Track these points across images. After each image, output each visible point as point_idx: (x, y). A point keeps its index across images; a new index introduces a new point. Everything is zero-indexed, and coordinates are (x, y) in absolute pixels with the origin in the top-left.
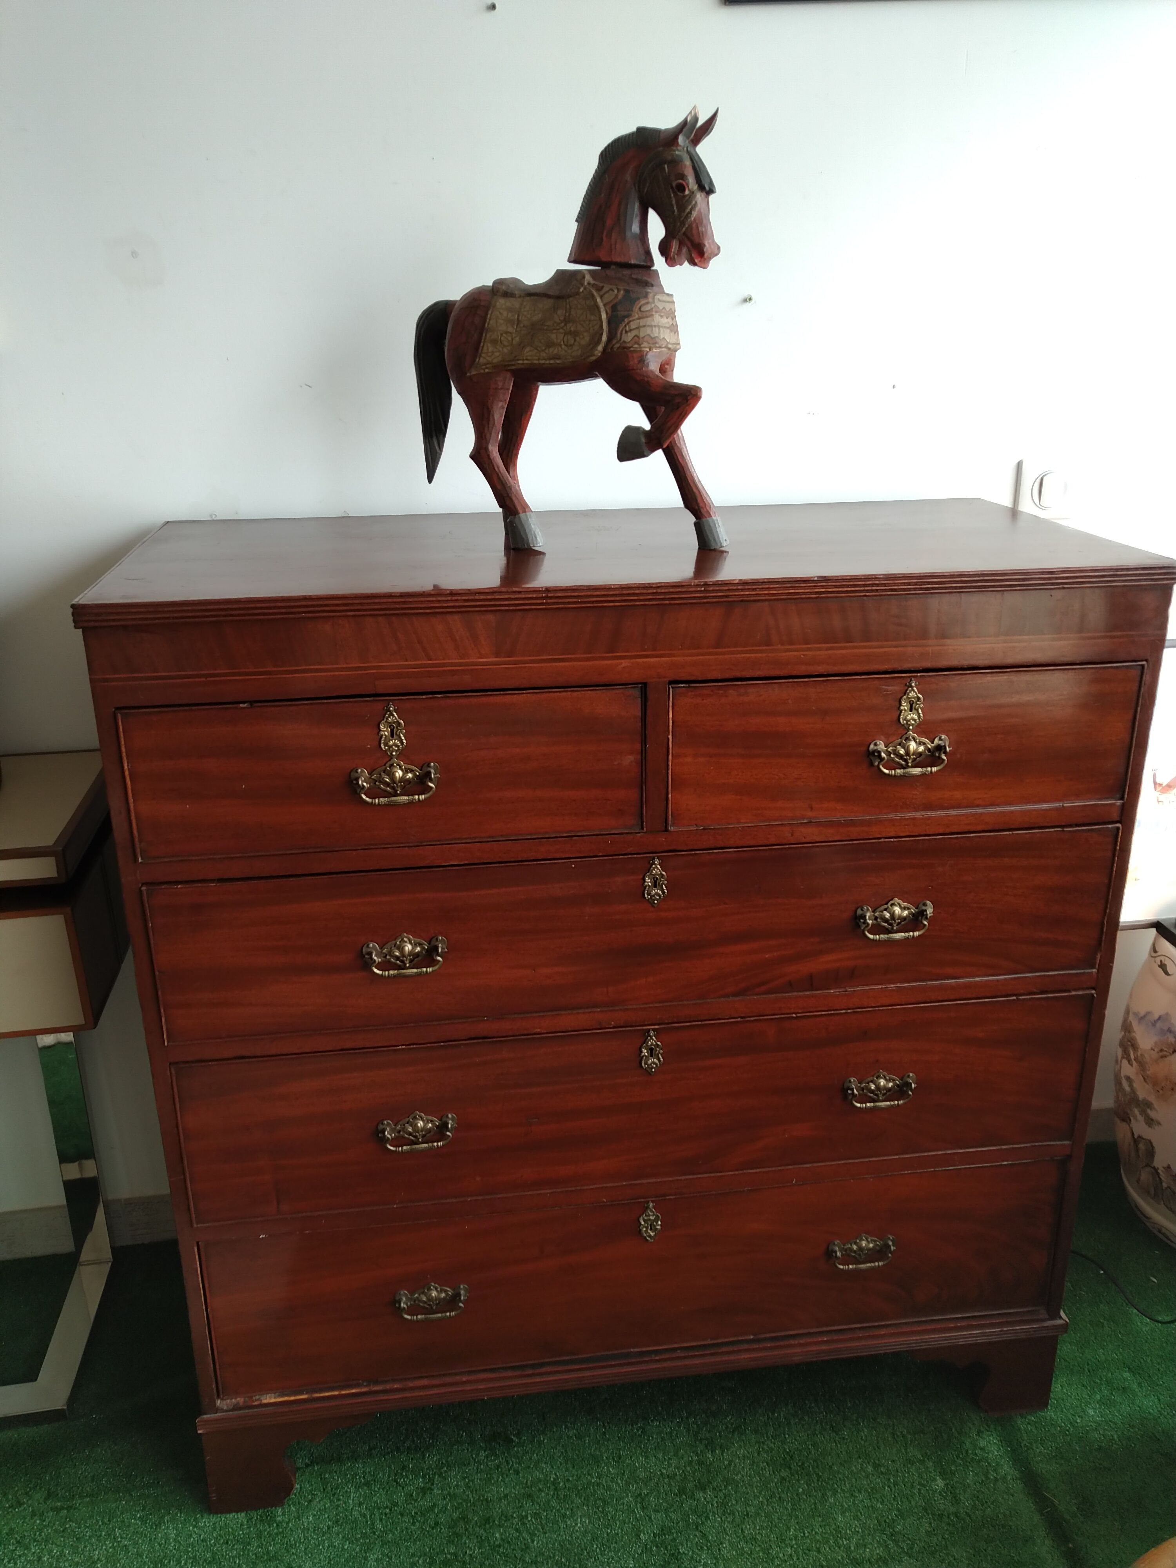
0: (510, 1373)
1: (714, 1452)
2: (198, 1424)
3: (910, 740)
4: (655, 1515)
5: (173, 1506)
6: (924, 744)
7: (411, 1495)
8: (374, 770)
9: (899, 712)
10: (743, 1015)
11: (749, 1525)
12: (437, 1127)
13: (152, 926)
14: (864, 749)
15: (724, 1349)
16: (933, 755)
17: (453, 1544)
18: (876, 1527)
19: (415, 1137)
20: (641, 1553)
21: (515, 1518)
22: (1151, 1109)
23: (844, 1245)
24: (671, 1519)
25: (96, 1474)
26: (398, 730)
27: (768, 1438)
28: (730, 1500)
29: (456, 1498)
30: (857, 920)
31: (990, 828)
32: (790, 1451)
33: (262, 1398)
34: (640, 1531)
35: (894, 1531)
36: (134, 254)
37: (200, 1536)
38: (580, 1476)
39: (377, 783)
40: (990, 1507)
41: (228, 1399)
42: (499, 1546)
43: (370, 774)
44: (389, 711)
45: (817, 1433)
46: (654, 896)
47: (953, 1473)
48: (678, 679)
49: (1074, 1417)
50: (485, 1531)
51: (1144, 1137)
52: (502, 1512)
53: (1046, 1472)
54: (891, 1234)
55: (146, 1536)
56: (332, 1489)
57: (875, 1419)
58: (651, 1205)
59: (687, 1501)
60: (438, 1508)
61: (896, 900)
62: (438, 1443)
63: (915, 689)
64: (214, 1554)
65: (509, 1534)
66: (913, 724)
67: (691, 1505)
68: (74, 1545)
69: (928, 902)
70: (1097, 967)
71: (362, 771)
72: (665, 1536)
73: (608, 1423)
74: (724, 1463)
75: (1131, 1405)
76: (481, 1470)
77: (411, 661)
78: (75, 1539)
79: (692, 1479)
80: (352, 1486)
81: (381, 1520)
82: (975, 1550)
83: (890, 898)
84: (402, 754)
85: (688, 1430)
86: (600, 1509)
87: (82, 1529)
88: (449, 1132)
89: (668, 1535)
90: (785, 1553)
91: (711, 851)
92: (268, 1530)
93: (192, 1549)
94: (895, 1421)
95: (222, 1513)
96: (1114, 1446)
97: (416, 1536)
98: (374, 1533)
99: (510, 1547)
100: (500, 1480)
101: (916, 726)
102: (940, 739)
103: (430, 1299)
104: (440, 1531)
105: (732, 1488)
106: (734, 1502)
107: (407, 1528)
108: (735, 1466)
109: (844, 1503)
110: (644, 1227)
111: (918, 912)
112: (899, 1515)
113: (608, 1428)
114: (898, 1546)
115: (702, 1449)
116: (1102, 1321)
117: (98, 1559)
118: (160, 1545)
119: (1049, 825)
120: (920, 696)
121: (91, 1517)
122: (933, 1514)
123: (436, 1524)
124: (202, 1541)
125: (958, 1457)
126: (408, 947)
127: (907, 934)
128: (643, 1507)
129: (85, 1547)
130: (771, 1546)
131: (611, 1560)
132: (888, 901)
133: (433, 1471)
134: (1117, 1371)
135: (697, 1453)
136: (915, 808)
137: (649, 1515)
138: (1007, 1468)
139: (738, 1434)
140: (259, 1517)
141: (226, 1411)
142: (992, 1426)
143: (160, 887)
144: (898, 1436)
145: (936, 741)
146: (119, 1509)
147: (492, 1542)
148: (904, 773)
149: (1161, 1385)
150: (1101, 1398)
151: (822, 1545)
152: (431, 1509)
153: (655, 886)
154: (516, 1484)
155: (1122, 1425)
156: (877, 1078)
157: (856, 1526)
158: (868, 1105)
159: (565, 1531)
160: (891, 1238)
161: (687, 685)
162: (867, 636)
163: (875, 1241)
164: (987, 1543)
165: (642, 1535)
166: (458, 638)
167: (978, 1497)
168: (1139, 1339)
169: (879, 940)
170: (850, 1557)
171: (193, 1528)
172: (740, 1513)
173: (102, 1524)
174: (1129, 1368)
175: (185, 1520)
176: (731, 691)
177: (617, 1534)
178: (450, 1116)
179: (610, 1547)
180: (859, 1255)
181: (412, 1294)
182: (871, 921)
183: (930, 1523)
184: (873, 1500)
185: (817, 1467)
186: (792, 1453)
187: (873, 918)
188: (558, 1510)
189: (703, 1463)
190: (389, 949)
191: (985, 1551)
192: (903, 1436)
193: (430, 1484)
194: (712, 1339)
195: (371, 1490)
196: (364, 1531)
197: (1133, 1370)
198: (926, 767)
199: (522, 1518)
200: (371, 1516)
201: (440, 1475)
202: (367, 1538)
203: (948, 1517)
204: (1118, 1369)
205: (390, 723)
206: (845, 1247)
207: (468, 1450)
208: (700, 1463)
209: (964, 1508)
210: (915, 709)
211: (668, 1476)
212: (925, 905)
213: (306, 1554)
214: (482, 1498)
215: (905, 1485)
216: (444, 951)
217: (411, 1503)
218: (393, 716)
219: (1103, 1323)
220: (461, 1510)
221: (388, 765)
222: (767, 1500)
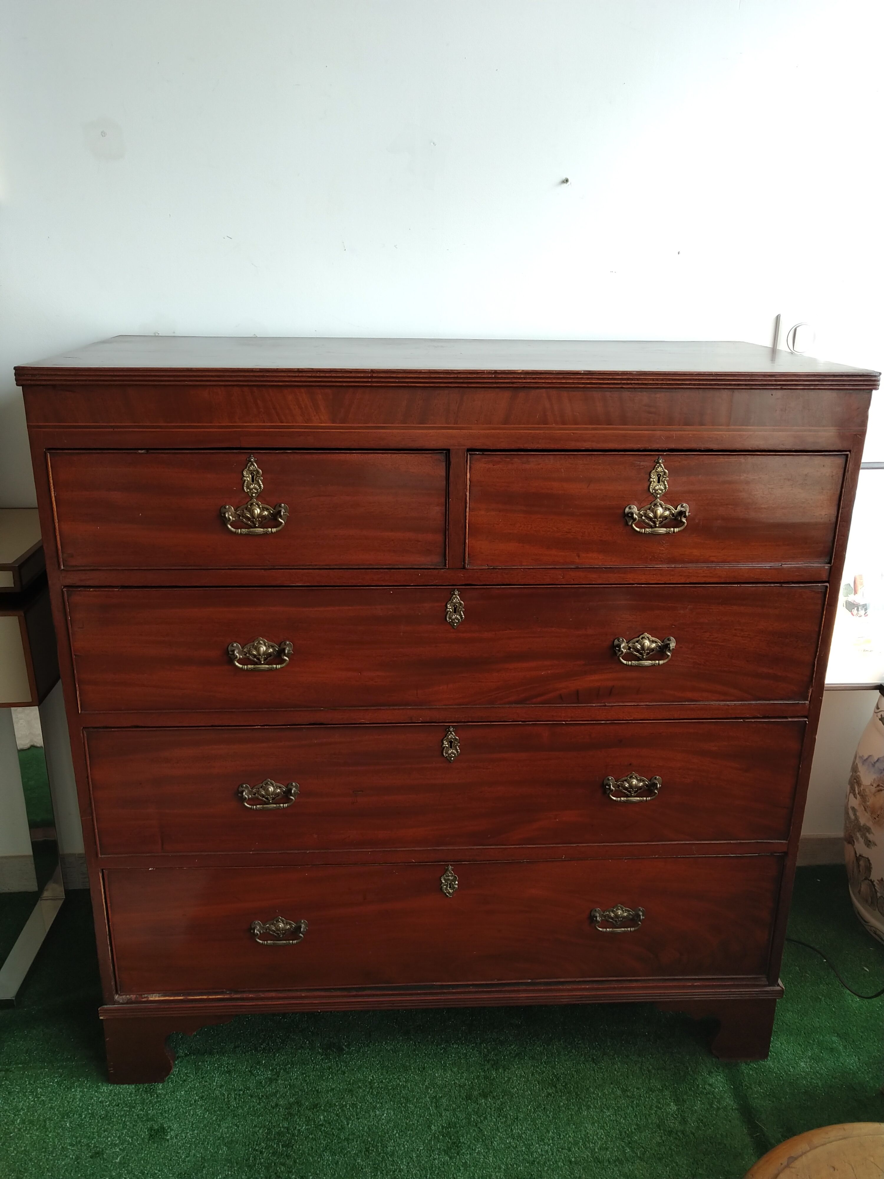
0: (339, 993)
1: (497, 1071)
2: (99, 1012)
3: (658, 506)
4: (446, 1113)
5: (82, 1076)
6: (669, 509)
7: (261, 1083)
8: (239, 507)
9: (649, 483)
10: (523, 720)
11: (517, 1126)
12: (284, 792)
13: (71, 619)
14: (621, 511)
15: (507, 988)
16: (676, 519)
17: (287, 1121)
18: (617, 1136)
19: (267, 799)
20: (430, 1140)
21: (337, 1106)
22: (869, 834)
23: (604, 912)
24: (457, 1117)
25: (30, 1048)
26: (257, 476)
27: (541, 1063)
28: (505, 1107)
29: (294, 1088)
30: (614, 649)
31: (722, 581)
32: (557, 1074)
33: (149, 996)
34: (432, 1124)
35: (631, 1140)
36: (103, 134)
37: (99, 1099)
38: (392, 1079)
39: (241, 518)
40: (710, 1128)
41: (124, 995)
42: (322, 1125)
43: (236, 510)
44: (250, 461)
45: (580, 1062)
46: (454, 620)
47: (684, 1101)
48: (474, 447)
49: (788, 1067)
50: (313, 1113)
51: (864, 856)
52: (328, 1100)
53: (760, 1106)
54: (641, 907)
55: (59, 1095)
56: (202, 1073)
57: (627, 1056)
58: (450, 867)
59: (472, 1105)
60: (280, 1094)
61: (646, 635)
62: (287, 1047)
63: (662, 465)
64: (107, 1112)
65: (331, 1117)
66: (660, 493)
67: (474, 1108)
68: (6, 1097)
69: (672, 638)
70: (809, 700)
71: (229, 508)
72: (451, 1129)
73: (418, 1042)
74: (505, 1079)
75: (835, 1062)
76: (317, 1069)
77: (267, 423)
78: (7, 1093)
79: (477, 1089)
80: (217, 1073)
81: (235, 1099)
82: (694, 1159)
83: (641, 633)
84: (260, 496)
85: (480, 1053)
86: (403, 1105)
87: (13, 1086)
88: (292, 796)
89: (453, 1128)
90: (543, 1149)
91: (499, 587)
92: (150, 1099)
93: (92, 1107)
94: (643, 1059)
95: (117, 1084)
96: (818, 1091)
97: (260, 1112)
98: (229, 1108)
99: (330, 1127)
100: (330, 1077)
101: (663, 495)
102: (682, 506)
103: (278, 929)
104: (279, 1110)
105: (508, 1098)
106: (508, 1108)
107: (253, 1106)
108: (513, 1082)
109: (595, 1117)
110: (444, 885)
111: (664, 645)
112: (637, 1129)
113: (418, 1046)
114: (633, 1151)
115: (489, 1067)
116: (820, 997)
117: (22, 1108)
118: (68, 1102)
119: (770, 581)
120: (666, 471)
121: (21, 1078)
122: (665, 1130)
123: (277, 1105)
124: (100, 1102)
125: (690, 1089)
126: (263, 649)
127: (653, 662)
128: (437, 1106)
129: (14, 1099)
130: (532, 1143)
131: (406, 1142)
132: (638, 634)
133: (280, 1066)
134: (827, 1035)
135: (485, 1070)
136: (661, 561)
137: (441, 1112)
138: (729, 1101)
139: (518, 1059)
140: (144, 1089)
141: (122, 1004)
142: (721, 1069)
143: (77, 590)
144: (644, 1070)
145: (679, 508)
146: (42, 1074)
147: (317, 1121)
148: (652, 531)
149: (862, 1048)
150: (812, 1054)
151: (573, 1146)
152: (275, 1094)
153: (455, 612)
154: (342, 1081)
155: (826, 1076)
156: (630, 778)
157: (602, 1134)
158: (622, 799)
159: (373, 1119)
160: (641, 909)
161: (482, 453)
162: (624, 421)
163: (629, 911)
164: (704, 1155)
165: (433, 1126)
166: (303, 406)
167: (702, 1120)
168: (849, 1013)
169: (631, 665)
170: (593, 1157)
171: (95, 1093)
172: (512, 1117)
173: (29, 1084)
174: (838, 1034)
175: (90, 1086)
176: (516, 460)
177: (414, 1124)
178: (294, 784)
179: (407, 1133)
180: (616, 921)
181: (264, 924)
182: (625, 650)
183: (661, 1137)
184: (618, 1116)
185: (577, 1088)
186: (559, 1076)
187: (627, 648)
188: (371, 1103)
189: (488, 1078)
190: (248, 649)
191: (702, 1160)
192: (649, 1071)
193: (276, 1076)
194: (498, 980)
195: (231, 1076)
196: (221, 1106)
197: (841, 1035)
198: (670, 527)
199: (342, 1107)
200: (228, 1095)
201: (285, 1070)
202: (223, 1111)
203: (676, 1134)
204: (829, 1034)
205: (251, 471)
206: (604, 914)
207: (309, 1053)
208: (486, 1078)
209: (689, 1128)
210: (662, 481)
211: (459, 1085)
212: (669, 640)
213: (175, 1118)
214: (314, 1089)
215: (645, 1107)
216: (289, 652)
217: (260, 1089)
218: (254, 466)
219: (821, 999)
220: (297, 1096)
221: (249, 503)
222: (535, 1109)
